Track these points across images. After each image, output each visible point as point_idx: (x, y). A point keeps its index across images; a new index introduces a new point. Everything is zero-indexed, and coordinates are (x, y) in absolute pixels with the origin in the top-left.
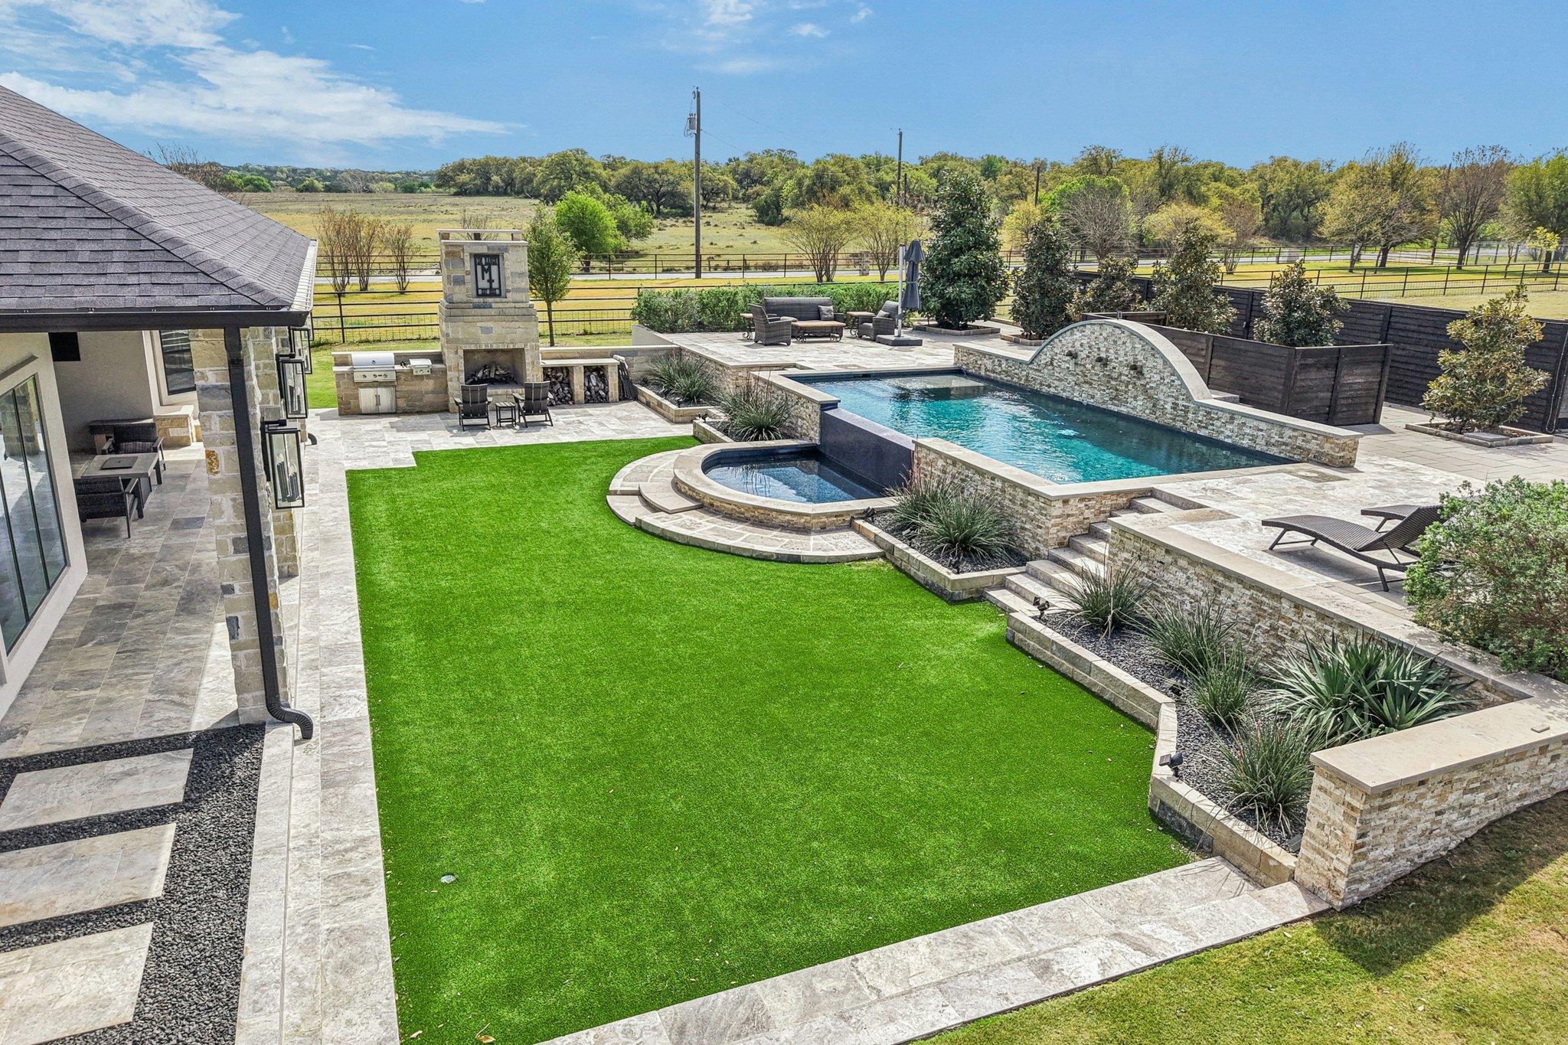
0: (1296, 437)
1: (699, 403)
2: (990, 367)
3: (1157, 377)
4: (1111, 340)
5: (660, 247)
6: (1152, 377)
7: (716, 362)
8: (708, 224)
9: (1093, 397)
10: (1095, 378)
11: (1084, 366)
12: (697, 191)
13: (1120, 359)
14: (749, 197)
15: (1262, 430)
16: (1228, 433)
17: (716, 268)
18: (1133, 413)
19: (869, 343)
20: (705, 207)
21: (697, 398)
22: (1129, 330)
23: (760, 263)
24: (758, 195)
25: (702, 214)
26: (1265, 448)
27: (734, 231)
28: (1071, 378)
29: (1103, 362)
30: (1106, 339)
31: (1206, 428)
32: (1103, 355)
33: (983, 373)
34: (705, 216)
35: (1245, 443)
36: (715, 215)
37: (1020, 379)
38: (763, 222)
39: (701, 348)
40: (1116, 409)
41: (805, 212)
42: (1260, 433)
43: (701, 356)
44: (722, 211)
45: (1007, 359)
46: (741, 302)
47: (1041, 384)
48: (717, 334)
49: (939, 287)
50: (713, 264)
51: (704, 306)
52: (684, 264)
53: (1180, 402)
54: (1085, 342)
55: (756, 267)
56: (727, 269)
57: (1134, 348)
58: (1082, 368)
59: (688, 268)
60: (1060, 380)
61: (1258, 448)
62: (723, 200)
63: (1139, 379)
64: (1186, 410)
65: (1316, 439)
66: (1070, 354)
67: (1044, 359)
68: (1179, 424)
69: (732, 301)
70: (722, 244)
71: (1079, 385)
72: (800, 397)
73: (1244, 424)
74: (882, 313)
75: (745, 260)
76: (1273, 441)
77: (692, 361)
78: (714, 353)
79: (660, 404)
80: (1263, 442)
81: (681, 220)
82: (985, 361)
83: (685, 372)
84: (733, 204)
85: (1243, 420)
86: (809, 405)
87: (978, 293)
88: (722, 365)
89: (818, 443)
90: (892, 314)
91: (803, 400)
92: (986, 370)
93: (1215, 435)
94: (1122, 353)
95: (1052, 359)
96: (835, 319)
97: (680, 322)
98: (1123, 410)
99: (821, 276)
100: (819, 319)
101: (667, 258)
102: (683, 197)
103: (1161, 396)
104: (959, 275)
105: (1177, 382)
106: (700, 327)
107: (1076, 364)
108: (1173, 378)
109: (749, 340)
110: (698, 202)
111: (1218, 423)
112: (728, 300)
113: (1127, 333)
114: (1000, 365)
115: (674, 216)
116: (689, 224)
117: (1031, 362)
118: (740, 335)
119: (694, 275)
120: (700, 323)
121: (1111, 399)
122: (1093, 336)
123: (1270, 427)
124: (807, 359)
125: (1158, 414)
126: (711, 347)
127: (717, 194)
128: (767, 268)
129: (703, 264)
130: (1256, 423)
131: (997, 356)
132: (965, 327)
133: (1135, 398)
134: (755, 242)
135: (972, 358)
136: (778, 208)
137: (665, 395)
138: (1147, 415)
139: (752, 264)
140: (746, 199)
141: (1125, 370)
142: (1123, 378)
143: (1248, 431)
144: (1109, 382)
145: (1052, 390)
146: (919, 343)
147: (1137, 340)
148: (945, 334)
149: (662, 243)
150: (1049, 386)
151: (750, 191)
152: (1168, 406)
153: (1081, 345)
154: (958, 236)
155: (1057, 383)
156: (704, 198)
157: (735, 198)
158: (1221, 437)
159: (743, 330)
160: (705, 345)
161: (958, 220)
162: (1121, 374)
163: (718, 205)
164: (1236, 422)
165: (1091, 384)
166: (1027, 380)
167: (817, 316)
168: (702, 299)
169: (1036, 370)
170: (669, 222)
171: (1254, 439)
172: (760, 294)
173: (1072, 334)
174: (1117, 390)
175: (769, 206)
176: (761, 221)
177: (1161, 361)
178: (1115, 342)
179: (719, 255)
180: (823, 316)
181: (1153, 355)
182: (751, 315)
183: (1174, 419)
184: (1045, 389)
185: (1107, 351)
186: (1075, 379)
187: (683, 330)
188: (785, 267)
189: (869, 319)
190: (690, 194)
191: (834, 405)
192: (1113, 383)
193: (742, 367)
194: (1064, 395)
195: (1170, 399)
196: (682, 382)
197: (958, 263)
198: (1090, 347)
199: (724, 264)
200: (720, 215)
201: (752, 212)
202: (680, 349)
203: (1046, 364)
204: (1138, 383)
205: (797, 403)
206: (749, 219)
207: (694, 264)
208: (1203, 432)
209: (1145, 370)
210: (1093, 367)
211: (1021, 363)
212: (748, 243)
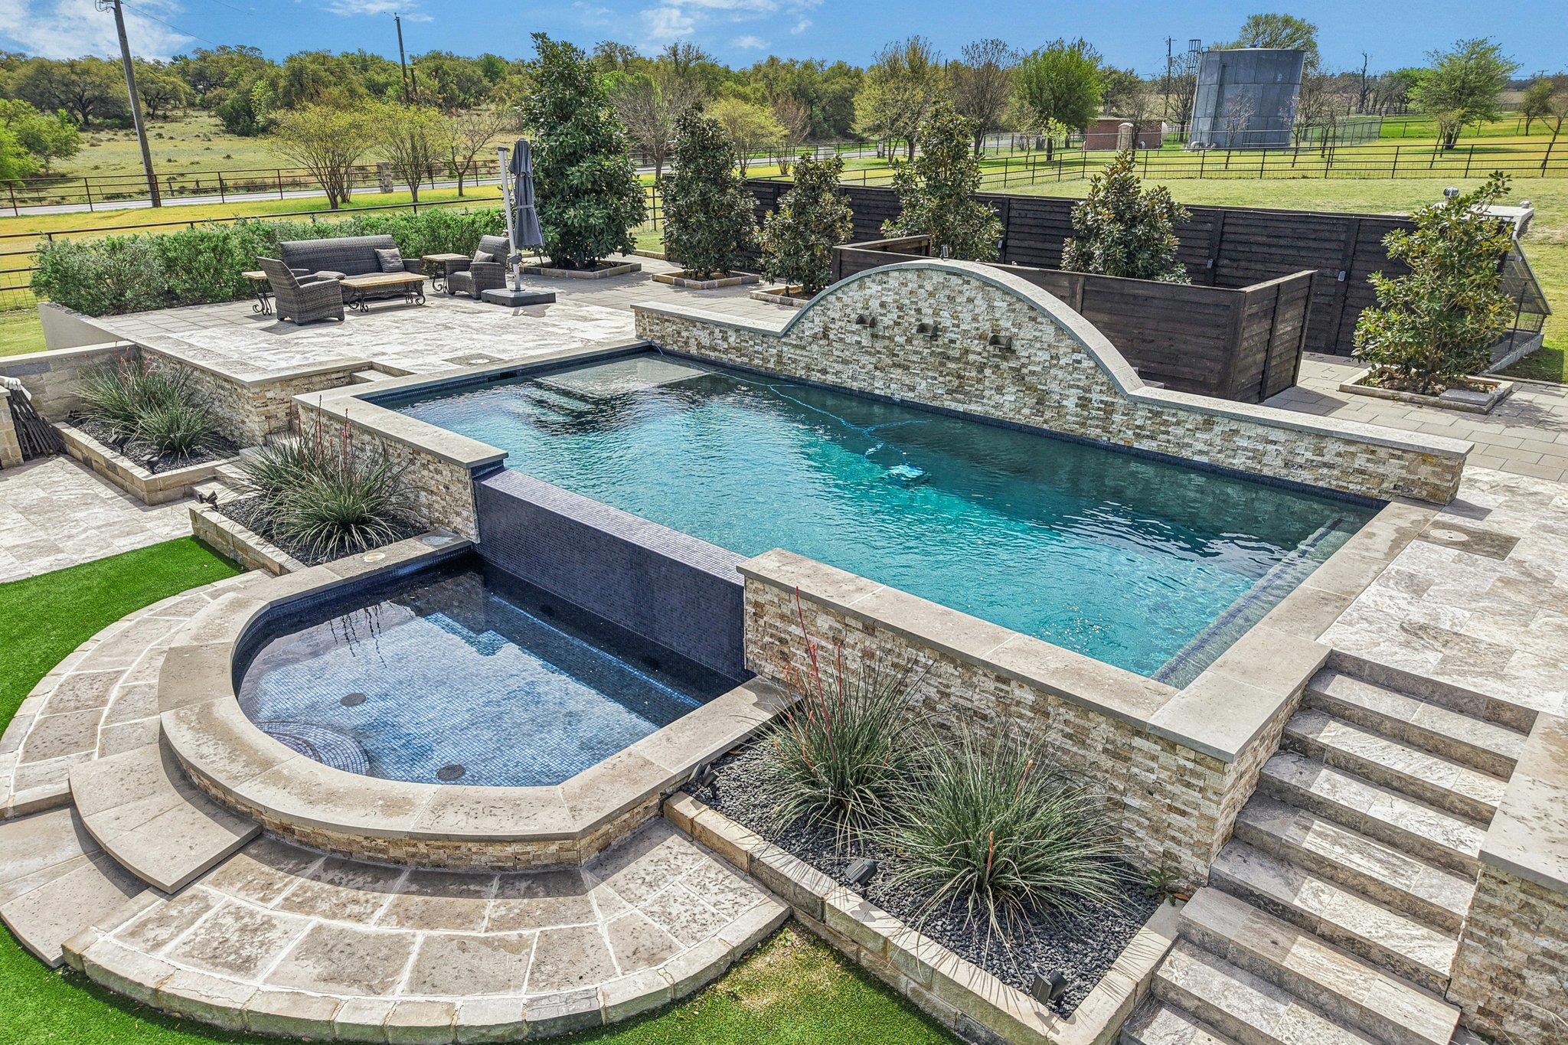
0: (1353, 454)
1: (196, 456)
2: (706, 341)
3: (1044, 356)
4: (942, 296)
5: (97, 168)
6: (1033, 354)
7: (214, 374)
8: (160, 136)
9: (912, 389)
10: (915, 358)
11: (891, 339)
12: (134, 96)
13: (963, 327)
14: (210, 102)
15: (1275, 443)
16: (1200, 446)
17: (182, 191)
18: (998, 414)
19: (471, 305)
20: (152, 117)
21: (188, 446)
22: (979, 278)
23: (241, 183)
24: (221, 99)
25: (147, 125)
26: (1284, 472)
27: (199, 145)
28: (865, 359)
29: (930, 332)
30: (931, 294)
31: (1152, 438)
32: (928, 321)
33: (693, 351)
34: (152, 128)
35: (1239, 462)
36: (167, 126)
37: (766, 360)
38: (234, 132)
39: (178, 343)
40: (961, 408)
41: (297, 115)
42: (1271, 447)
43: (180, 362)
44: (175, 120)
45: (738, 329)
46: (239, 255)
47: (808, 368)
48: (205, 309)
49: (552, 211)
50: (176, 186)
51: (170, 265)
52: (136, 189)
53: (1095, 396)
54: (889, 300)
55: (237, 188)
56: (197, 192)
57: (991, 308)
58: (887, 342)
59: (142, 193)
60: (845, 362)
61: (1267, 472)
62: (175, 107)
63: (1005, 358)
64: (1109, 409)
65: (1399, 458)
66: (861, 320)
67: (810, 328)
68: (1093, 432)
69: (221, 250)
70: (184, 160)
71: (882, 370)
72: (417, 450)
73: (1236, 432)
74: (480, 255)
75: (221, 180)
76: (1299, 460)
77: (166, 371)
78: (207, 352)
79: (113, 467)
80: (1279, 462)
81: (121, 133)
82: (696, 332)
83: (152, 399)
84: (190, 112)
85: (1234, 426)
86: (441, 467)
87: (609, 217)
88: (227, 379)
89: (475, 539)
90: (499, 256)
91: (424, 458)
92: (699, 346)
93: (1172, 450)
94: (966, 316)
95: (826, 329)
96: (406, 268)
97: (129, 294)
98: (975, 408)
99: (335, 197)
100: (380, 269)
101: (109, 181)
102: (117, 103)
103: (1054, 386)
104: (578, 193)
105: (1087, 364)
106: (170, 299)
107: (874, 336)
108: (1077, 356)
109: (268, 315)
110: (138, 110)
111: (1180, 431)
112: (214, 250)
113: (974, 283)
114: (725, 339)
115: (110, 127)
116: (133, 137)
117: (786, 333)
118: (247, 307)
119: (150, 204)
120: (170, 291)
121: (950, 392)
122: (904, 291)
123: (1293, 437)
124: (387, 349)
125: (1048, 415)
126: (199, 339)
127: (166, 101)
128: (251, 187)
129: (161, 187)
130: (1260, 430)
131: (718, 324)
132: (592, 266)
133: (999, 390)
134: (228, 157)
135: (670, 329)
136: (251, 115)
137: (119, 445)
138: (1025, 416)
139: (230, 183)
140: (205, 106)
141: (976, 346)
142: (972, 357)
143: (1244, 443)
144: (942, 364)
145: (830, 379)
146: (550, 299)
147: (998, 294)
148: (571, 278)
149: (98, 162)
150: (824, 372)
151: (209, 95)
152: (1070, 403)
153: (883, 305)
154: (567, 135)
155: (839, 367)
156: (149, 105)
157: (191, 105)
158: (1186, 453)
159: (252, 296)
160: (183, 336)
161: (563, 112)
162: (967, 352)
163: (169, 113)
164: (1217, 429)
165: (907, 368)
166: (779, 362)
167: (374, 265)
168: (164, 251)
169: (796, 346)
170: (104, 135)
171: (1257, 456)
172: (269, 235)
173: (861, 287)
174: (959, 377)
175: (238, 112)
176: (230, 130)
177: (1050, 330)
178: (951, 299)
179: (182, 175)
180: (385, 266)
181: (1034, 319)
182: (262, 274)
183: (1083, 425)
184: (816, 377)
185: (936, 314)
186: (874, 360)
187: (137, 308)
188: (281, 186)
189: (465, 266)
190: (127, 99)
191: (495, 466)
192: (952, 365)
193: (272, 382)
194: (855, 385)
195: (1073, 391)
196: (151, 419)
197: (576, 174)
198: (900, 308)
199: (192, 186)
200: (174, 124)
201: (218, 121)
202: (137, 348)
203: (815, 337)
204: (1004, 365)
205: (412, 462)
206: (214, 129)
207: (147, 187)
208: (1146, 445)
209: (1017, 345)
210: (909, 341)
211: (765, 334)
212: (219, 158)
